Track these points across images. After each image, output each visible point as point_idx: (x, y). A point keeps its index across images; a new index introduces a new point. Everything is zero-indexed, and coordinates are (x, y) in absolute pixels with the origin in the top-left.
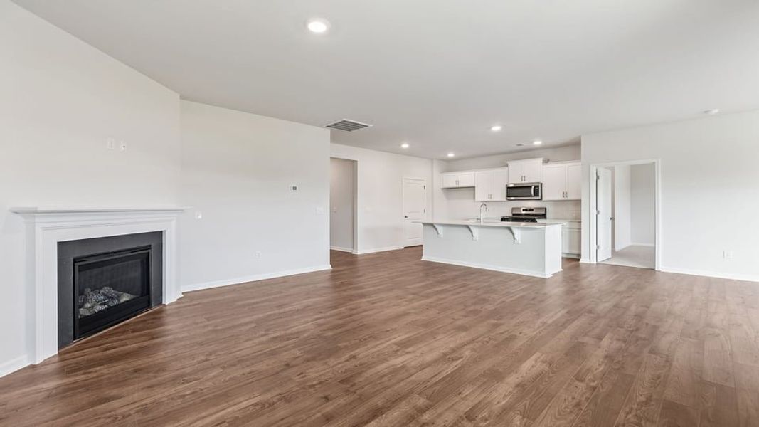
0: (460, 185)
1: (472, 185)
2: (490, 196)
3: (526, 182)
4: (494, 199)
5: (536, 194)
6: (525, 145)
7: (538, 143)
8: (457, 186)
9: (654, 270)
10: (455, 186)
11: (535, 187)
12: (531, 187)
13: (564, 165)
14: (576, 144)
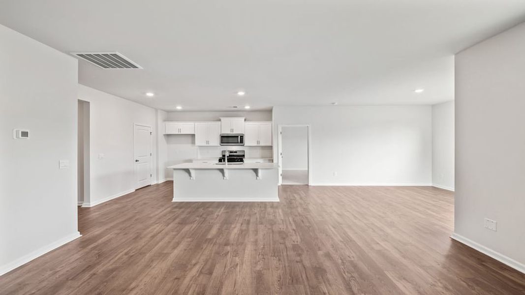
0: (182, 133)
1: (193, 133)
2: (208, 142)
3: (234, 133)
4: (211, 144)
5: (242, 141)
6: (239, 108)
7: (247, 107)
8: (179, 133)
9: (308, 185)
10: (177, 133)
11: (241, 137)
12: (238, 137)
13: (257, 123)
14: (270, 111)
